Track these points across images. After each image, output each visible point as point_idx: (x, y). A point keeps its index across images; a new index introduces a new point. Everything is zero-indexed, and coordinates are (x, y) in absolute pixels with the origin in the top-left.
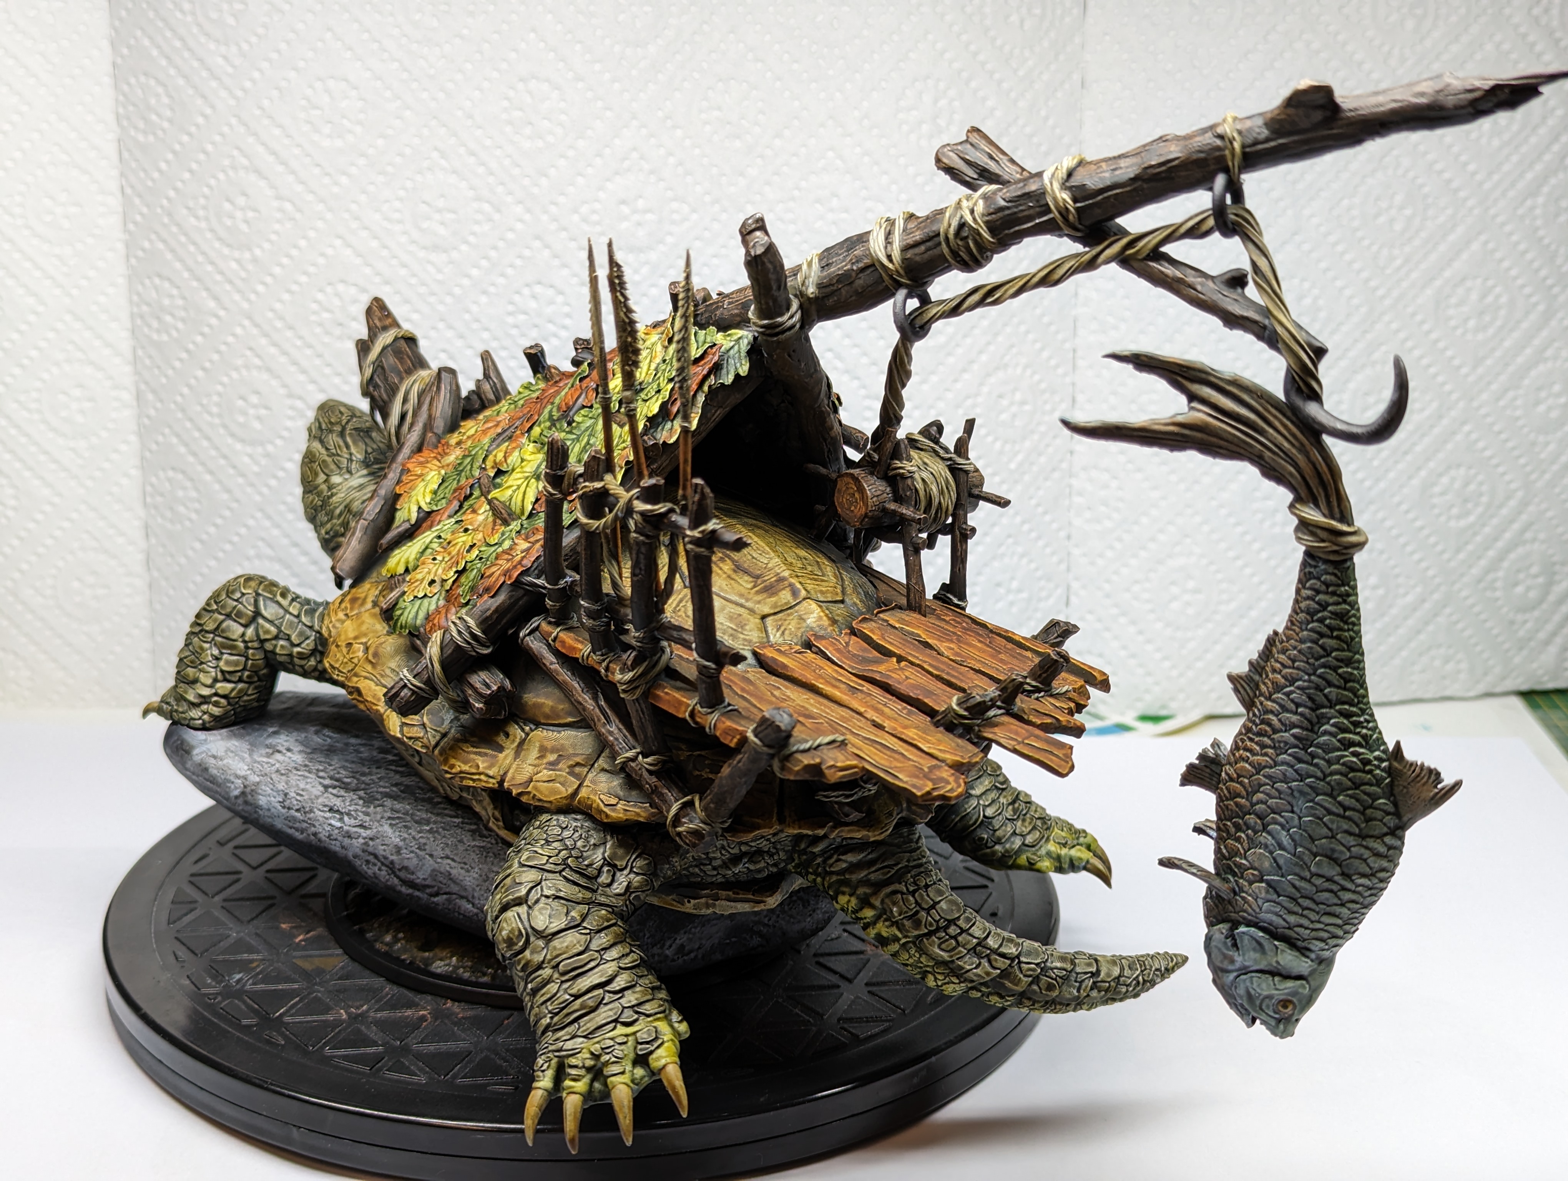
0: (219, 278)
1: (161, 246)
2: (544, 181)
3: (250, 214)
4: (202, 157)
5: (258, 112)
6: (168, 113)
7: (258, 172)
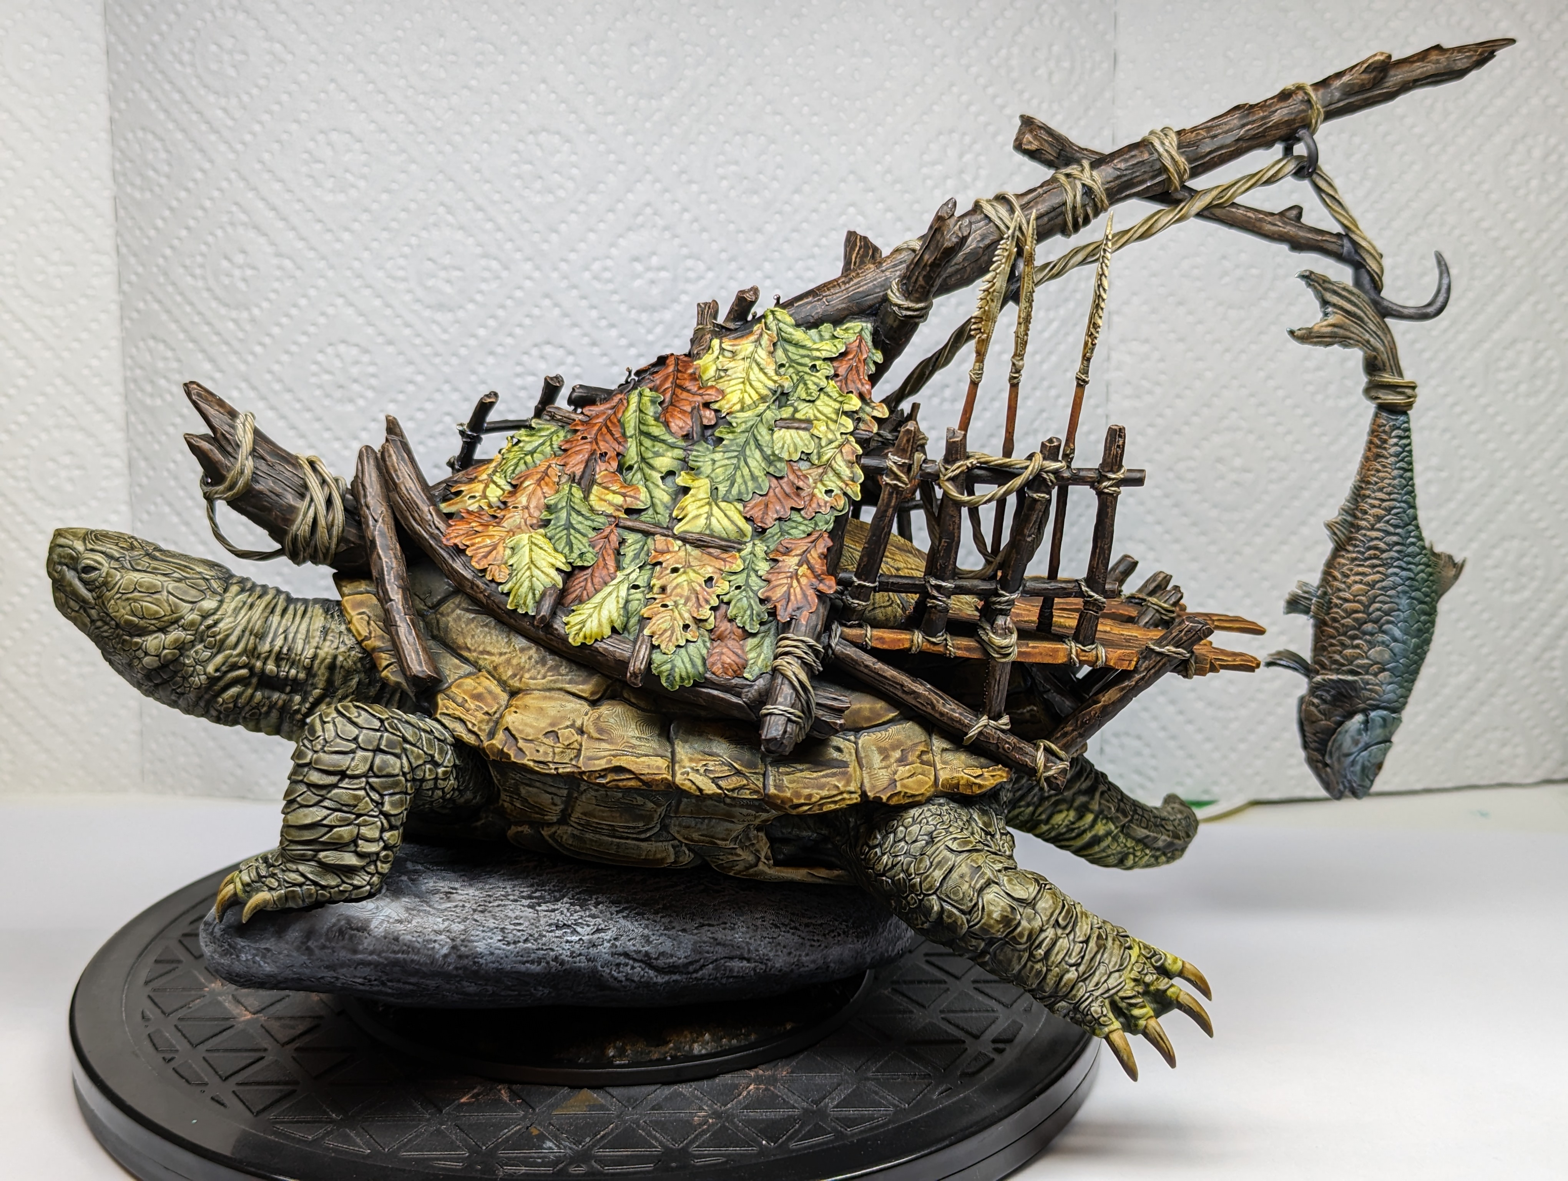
0: (215, 339)
1: (156, 306)
2: (554, 237)
3: (249, 272)
4: (200, 213)
5: (258, 166)
6: (166, 169)
7: (256, 228)
